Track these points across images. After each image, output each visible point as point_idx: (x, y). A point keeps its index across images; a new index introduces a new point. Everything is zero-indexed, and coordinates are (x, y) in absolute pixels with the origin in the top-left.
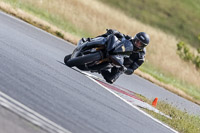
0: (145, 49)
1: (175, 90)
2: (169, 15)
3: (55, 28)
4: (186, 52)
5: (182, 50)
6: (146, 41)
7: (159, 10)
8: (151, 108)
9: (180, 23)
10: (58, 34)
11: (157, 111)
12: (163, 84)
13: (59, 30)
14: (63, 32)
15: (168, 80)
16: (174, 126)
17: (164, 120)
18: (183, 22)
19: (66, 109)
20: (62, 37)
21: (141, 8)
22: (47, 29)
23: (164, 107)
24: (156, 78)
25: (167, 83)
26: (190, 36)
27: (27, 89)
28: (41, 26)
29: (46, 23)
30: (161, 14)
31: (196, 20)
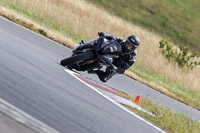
0: (136, 51)
1: (158, 87)
2: (152, 12)
3: (38, 26)
4: (168, 49)
5: (165, 48)
6: (136, 44)
7: (142, 7)
8: (133, 105)
9: (163, 20)
10: (41, 32)
11: (139, 108)
12: (146, 81)
13: (42, 28)
14: (45, 30)
15: (151, 77)
16: (157, 123)
17: (147, 117)
18: (166, 19)
19: (50, 106)
20: (45, 35)
21: (124, 6)
22: (30, 27)
23: (147, 104)
24: (139, 75)
25: (150, 80)
26: (173, 33)
27: (10, 87)
28: (24, 24)
29: (29, 21)
30: (144, 12)
31: (179, 18)
